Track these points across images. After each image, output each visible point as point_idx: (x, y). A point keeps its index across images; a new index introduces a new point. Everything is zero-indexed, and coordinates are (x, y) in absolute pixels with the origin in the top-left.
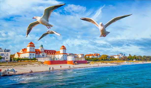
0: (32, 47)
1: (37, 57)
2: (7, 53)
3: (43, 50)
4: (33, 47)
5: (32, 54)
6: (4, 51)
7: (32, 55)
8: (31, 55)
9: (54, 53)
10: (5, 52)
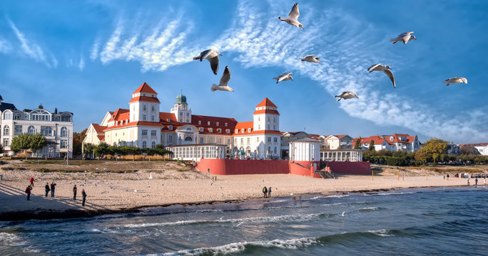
0: (149, 105)
1: (165, 141)
2: (61, 124)
3: (188, 115)
6: (53, 116)
9: (228, 131)
10: (54, 123)
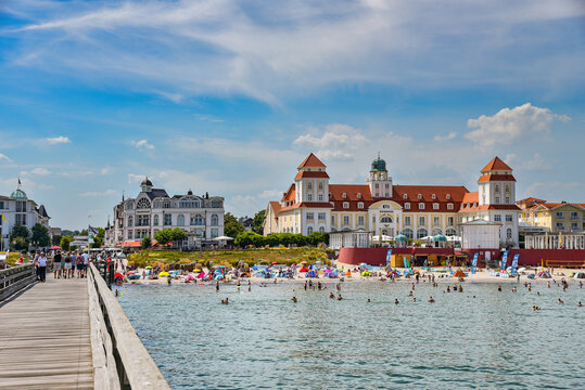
0: (316, 181)
1: (339, 225)
2: (211, 210)
3: (387, 186)
4: (321, 180)
5: (316, 211)
7: (316, 217)
8: (310, 217)
9: (450, 206)
